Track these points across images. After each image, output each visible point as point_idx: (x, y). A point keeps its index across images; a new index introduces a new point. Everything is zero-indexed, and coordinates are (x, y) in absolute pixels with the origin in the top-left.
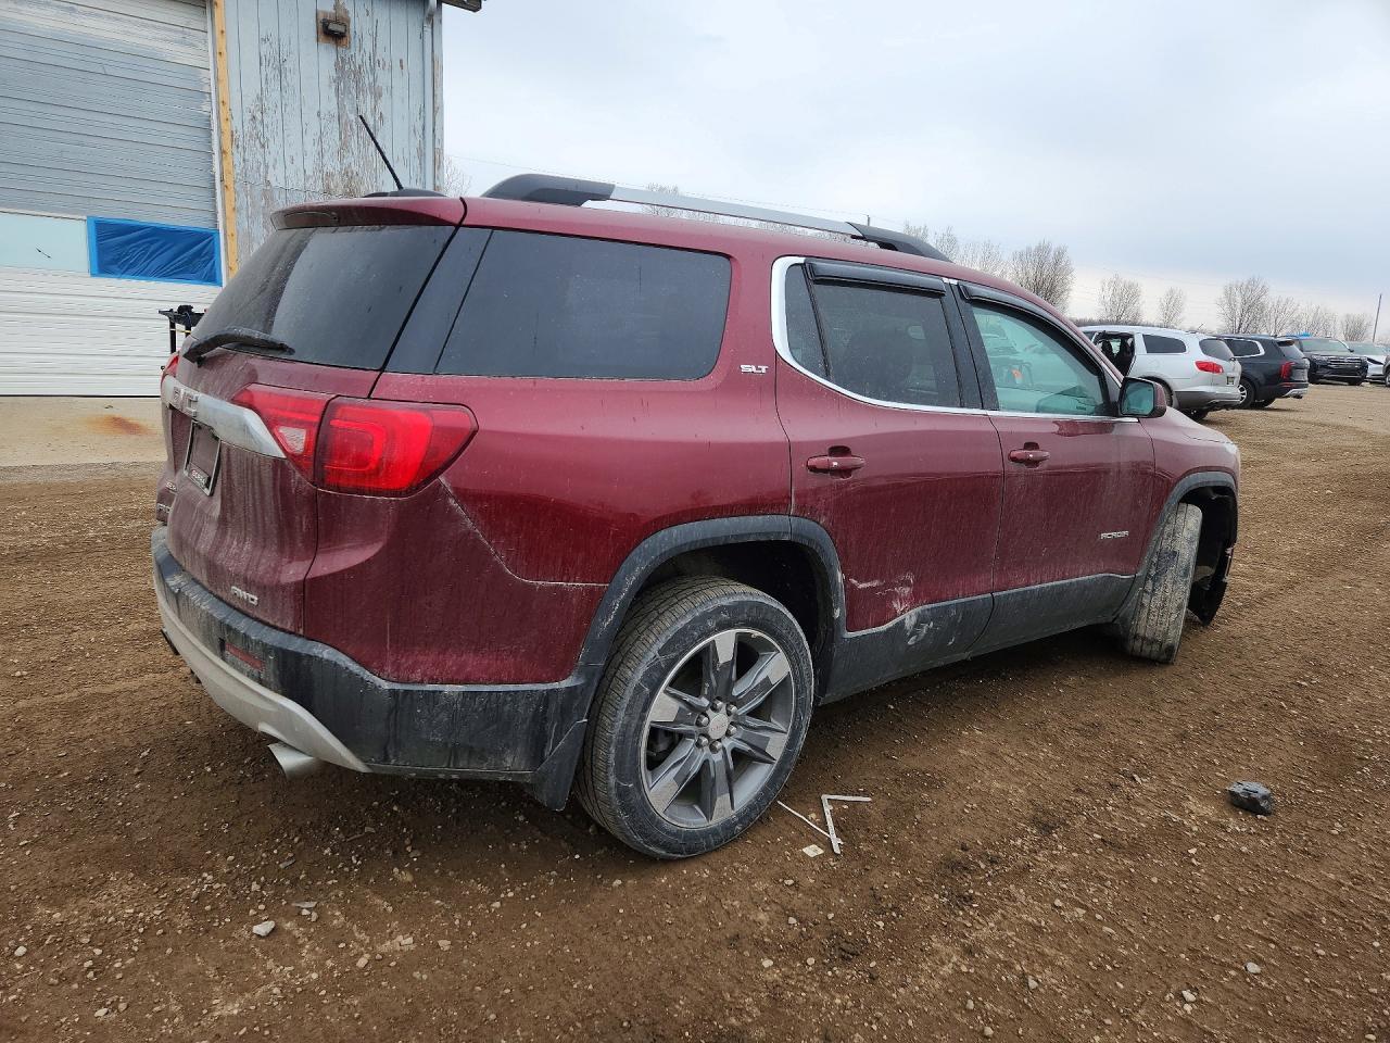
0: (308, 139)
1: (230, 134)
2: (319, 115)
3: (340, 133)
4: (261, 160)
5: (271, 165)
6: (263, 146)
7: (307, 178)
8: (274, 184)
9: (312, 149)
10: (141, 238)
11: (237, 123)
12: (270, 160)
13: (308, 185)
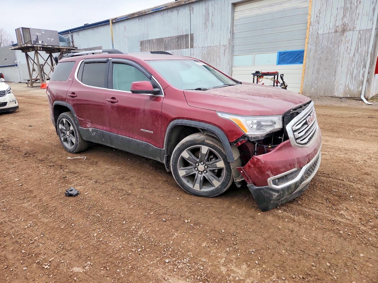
0: (332, 18)
1: (310, 22)
2: (337, 9)
3: (344, 12)
4: (317, 27)
5: (320, 29)
6: (318, 24)
7: (330, 29)
8: (319, 33)
9: (333, 20)
10: (288, 55)
11: (312, 19)
12: (319, 27)
13: (330, 31)
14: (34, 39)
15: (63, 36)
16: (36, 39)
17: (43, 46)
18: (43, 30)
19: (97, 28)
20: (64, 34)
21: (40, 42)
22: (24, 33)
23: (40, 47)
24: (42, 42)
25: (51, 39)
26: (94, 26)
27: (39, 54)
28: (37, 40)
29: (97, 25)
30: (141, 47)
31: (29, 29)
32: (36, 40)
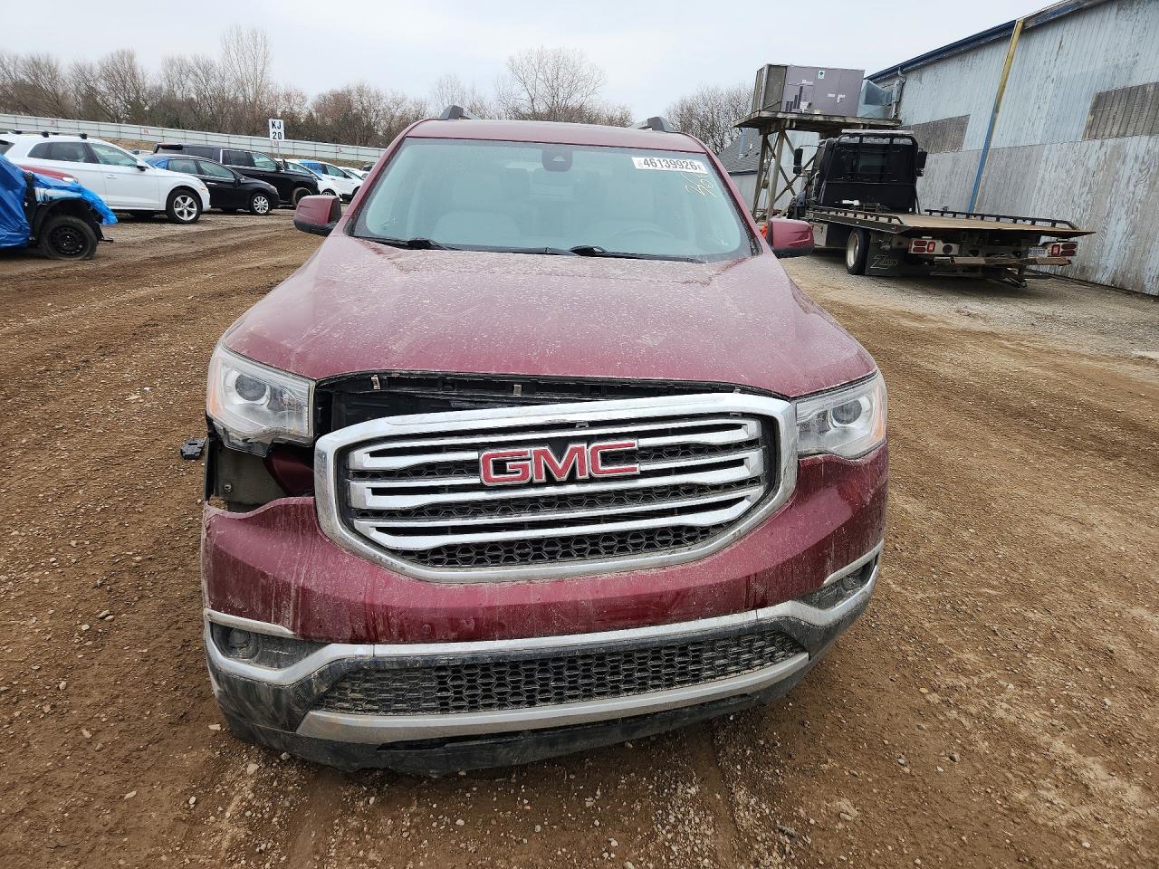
14: (789, 96)
15: (879, 87)
16: (796, 96)
17: (800, 117)
18: (821, 69)
19: (974, 53)
20: (885, 80)
21: (803, 106)
22: (771, 79)
23: (792, 120)
24: (810, 104)
25: (836, 97)
26: (967, 47)
27: (787, 139)
28: (798, 99)
29: (976, 43)
30: (1091, 118)
31: (786, 67)
32: (796, 100)
